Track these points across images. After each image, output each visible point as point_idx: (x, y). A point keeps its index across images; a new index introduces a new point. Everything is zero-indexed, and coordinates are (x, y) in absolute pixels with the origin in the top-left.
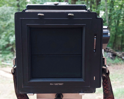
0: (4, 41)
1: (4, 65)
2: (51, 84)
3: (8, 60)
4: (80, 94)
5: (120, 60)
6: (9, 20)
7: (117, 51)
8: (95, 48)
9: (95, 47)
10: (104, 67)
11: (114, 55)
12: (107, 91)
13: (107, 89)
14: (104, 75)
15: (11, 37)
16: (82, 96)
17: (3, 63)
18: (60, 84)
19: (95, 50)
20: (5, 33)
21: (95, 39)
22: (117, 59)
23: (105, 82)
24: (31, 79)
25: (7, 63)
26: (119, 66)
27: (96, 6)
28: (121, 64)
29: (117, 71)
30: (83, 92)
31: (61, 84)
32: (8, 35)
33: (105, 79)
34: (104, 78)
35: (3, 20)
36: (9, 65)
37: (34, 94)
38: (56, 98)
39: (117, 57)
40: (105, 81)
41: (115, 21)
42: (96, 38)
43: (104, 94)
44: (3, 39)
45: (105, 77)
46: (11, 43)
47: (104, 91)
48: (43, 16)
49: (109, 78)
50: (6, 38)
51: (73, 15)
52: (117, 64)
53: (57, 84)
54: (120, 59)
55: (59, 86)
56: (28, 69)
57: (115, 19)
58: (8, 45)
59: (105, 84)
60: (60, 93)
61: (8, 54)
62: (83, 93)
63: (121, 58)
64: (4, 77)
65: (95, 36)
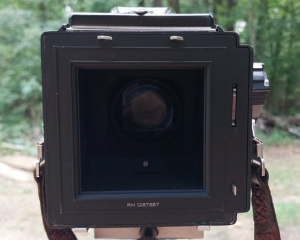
0: (7, 92)
1: (7, 149)
2: (129, 205)
3: (18, 137)
4: (200, 227)
5: (284, 137)
6: (20, 41)
7: (275, 114)
8: (234, 118)
9: (234, 114)
10: (255, 161)
11: (270, 125)
12: (264, 219)
13: (263, 213)
14: (256, 181)
15: (24, 83)
16: (205, 232)
17: (5, 145)
18: (151, 205)
19: (235, 121)
20: (11, 72)
21: (234, 95)
22: (276, 134)
23: (258, 197)
24: (79, 194)
25: (15, 144)
26: (281, 151)
27: (226, 10)
28: (286, 146)
29: (277, 161)
30: (208, 224)
31: (154, 205)
32: (18, 78)
33: (257, 190)
34: (256, 188)
35: (4, 40)
36: (19, 151)
37: (88, 229)
38: (142, 238)
39: (275, 127)
40: (258, 195)
41: (271, 46)
42: (236, 92)
43: (255, 224)
44: (6, 87)
45: (257, 185)
46: (24, 97)
47: (255, 217)
48: (109, 40)
49: (268, 188)
50: (13, 84)
51: (181, 38)
52: (277, 146)
53: (144, 205)
54: (284, 133)
55: (148, 208)
56: (73, 169)
57: (270, 39)
58: (17, 103)
59: (257, 202)
60: (150, 226)
61: (17, 122)
62: (208, 226)
63: (286, 130)
64: (7, 179)
65: (235, 90)
